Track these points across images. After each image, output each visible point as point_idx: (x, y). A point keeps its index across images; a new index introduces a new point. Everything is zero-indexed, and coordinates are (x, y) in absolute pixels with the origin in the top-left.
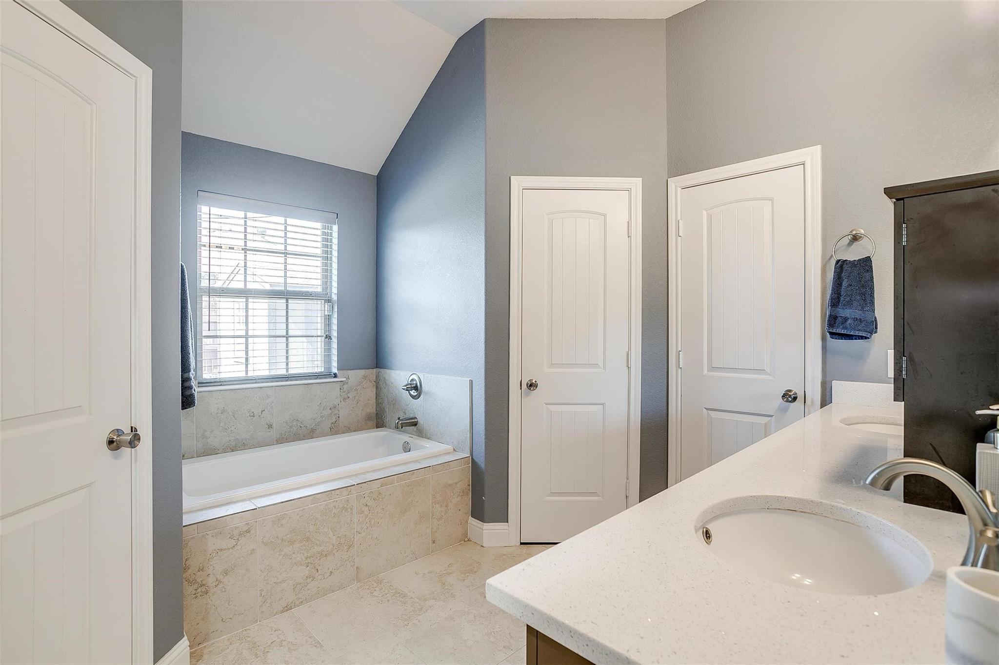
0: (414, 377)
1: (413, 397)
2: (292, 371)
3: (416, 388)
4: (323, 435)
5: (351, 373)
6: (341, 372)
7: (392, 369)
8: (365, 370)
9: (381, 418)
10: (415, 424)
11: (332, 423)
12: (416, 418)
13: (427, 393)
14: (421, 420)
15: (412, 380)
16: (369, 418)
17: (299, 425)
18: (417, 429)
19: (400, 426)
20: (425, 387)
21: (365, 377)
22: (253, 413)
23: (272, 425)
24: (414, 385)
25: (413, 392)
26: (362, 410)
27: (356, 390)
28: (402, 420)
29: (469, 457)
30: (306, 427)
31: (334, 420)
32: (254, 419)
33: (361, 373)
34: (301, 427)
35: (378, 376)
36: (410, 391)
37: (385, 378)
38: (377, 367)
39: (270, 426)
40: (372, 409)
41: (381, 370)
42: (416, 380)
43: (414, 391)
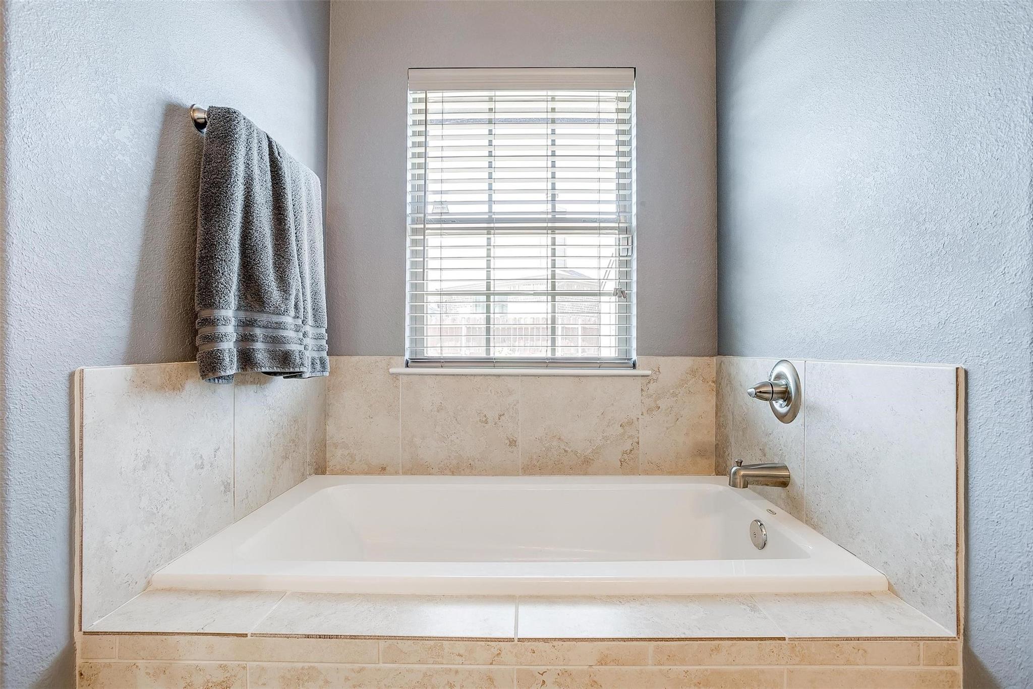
0: (783, 369)
1: (782, 417)
2: (559, 354)
3: (785, 395)
4: (606, 471)
5: (665, 362)
6: (643, 358)
7: (742, 356)
8: (693, 358)
9: (723, 457)
10: (784, 483)
11: (625, 452)
12: (785, 468)
13: (812, 408)
14: (797, 476)
15: (778, 377)
16: (700, 452)
17: (562, 447)
18: (788, 496)
19: (739, 480)
20: (808, 394)
21: (693, 372)
22: (485, 416)
23: (515, 442)
24: (782, 389)
25: (780, 406)
26: (687, 434)
27: (674, 395)
28: (747, 467)
29: (953, 639)
30: (576, 453)
31: (628, 447)
32: (487, 427)
33: (686, 362)
34: (566, 451)
35: (719, 372)
36: (774, 402)
37: (730, 375)
38: (718, 355)
39: (513, 443)
40: (708, 436)
41: (724, 358)
42: (787, 378)
43: (781, 401)
